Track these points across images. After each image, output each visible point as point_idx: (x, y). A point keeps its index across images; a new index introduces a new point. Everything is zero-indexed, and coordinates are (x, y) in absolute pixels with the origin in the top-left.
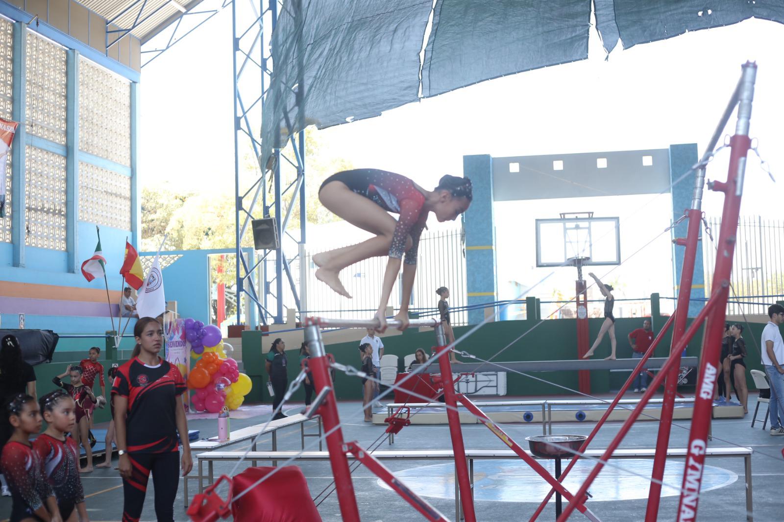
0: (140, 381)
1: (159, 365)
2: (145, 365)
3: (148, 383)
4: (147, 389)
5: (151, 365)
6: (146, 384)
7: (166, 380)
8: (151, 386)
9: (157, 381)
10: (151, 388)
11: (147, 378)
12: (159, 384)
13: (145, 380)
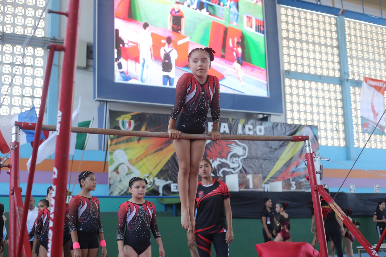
0: (200, 194)
1: (212, 184)
2: (204, 186)
3: (203, 195)
4: (202, 199)
5: (207, 185)
6: (202, 196)
7: (215, 193)
8: (205, 197)
9: (209, 194)
10: (205, 198)
11: (203, 193)
12: (209, 195)
13: (202, 194)
